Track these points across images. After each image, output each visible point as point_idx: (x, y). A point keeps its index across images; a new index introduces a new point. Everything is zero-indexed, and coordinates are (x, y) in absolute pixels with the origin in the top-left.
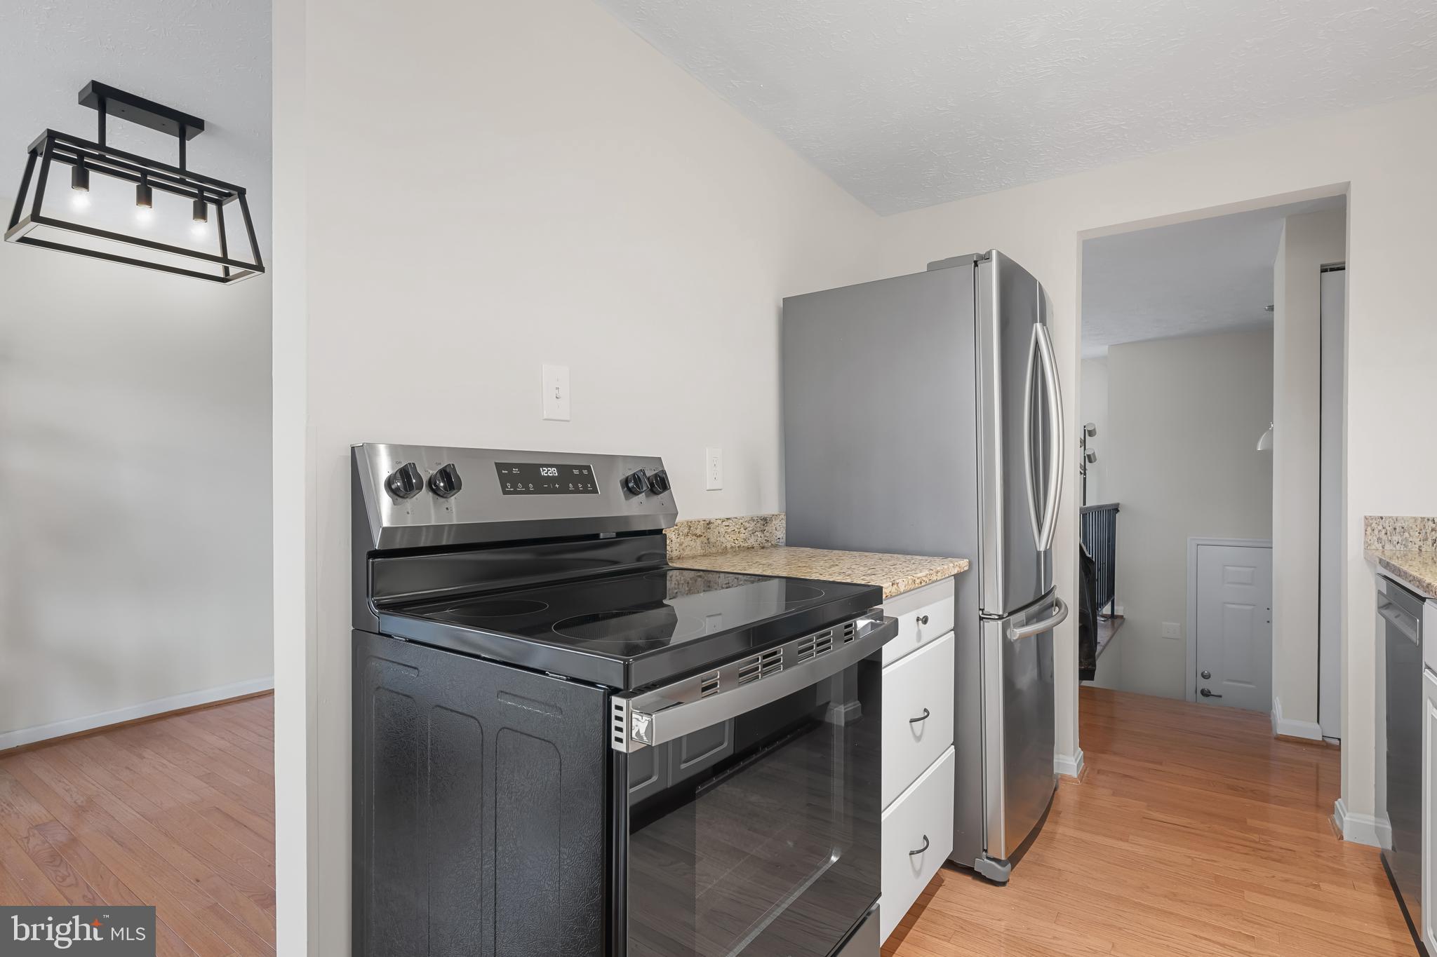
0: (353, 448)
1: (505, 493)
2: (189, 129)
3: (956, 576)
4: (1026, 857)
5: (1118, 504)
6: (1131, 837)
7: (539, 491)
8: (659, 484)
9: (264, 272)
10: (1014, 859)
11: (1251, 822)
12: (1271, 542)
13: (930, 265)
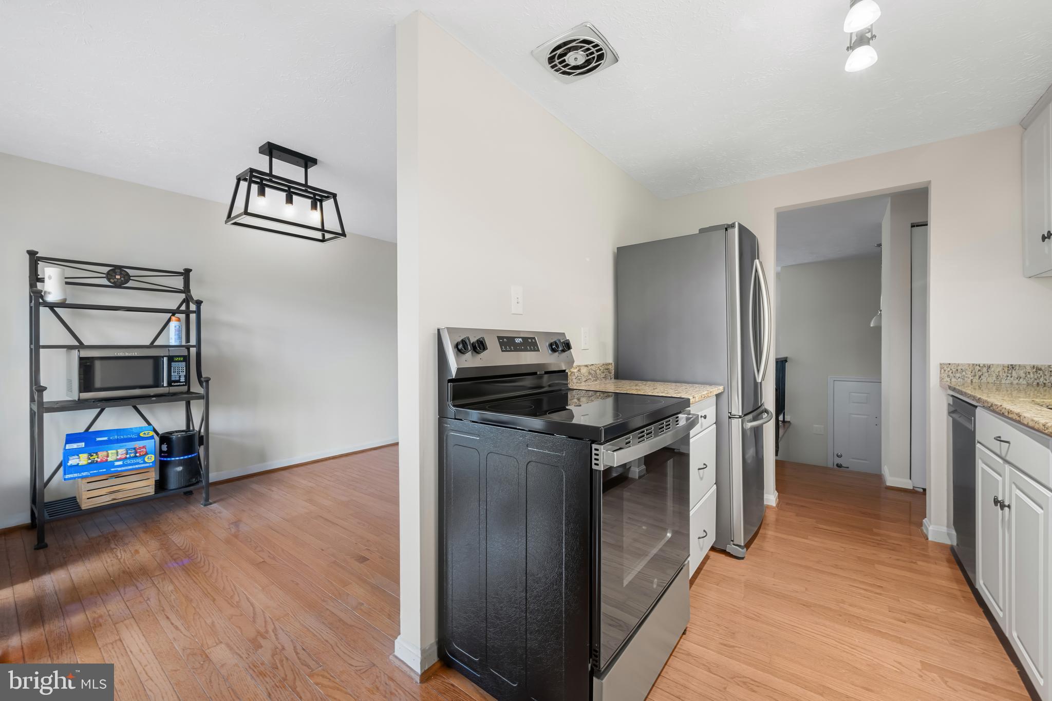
0: (439, 330)
1: (503, 351)
2: (309, 164)
3: (716, 395)
4: (752, 546)
5: (787, 358)
6: (809, 537)
7: (516, 350)
8: (567, 346)
9: (346, 237)
10: (747, 545)
11: (875, 530)
12: (881, 379)
13: (700, 230)
